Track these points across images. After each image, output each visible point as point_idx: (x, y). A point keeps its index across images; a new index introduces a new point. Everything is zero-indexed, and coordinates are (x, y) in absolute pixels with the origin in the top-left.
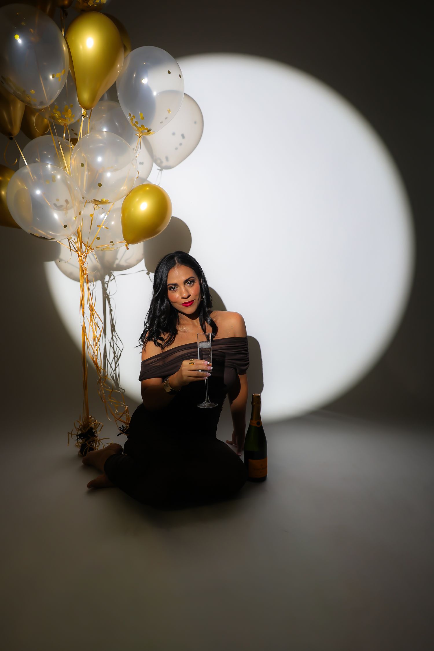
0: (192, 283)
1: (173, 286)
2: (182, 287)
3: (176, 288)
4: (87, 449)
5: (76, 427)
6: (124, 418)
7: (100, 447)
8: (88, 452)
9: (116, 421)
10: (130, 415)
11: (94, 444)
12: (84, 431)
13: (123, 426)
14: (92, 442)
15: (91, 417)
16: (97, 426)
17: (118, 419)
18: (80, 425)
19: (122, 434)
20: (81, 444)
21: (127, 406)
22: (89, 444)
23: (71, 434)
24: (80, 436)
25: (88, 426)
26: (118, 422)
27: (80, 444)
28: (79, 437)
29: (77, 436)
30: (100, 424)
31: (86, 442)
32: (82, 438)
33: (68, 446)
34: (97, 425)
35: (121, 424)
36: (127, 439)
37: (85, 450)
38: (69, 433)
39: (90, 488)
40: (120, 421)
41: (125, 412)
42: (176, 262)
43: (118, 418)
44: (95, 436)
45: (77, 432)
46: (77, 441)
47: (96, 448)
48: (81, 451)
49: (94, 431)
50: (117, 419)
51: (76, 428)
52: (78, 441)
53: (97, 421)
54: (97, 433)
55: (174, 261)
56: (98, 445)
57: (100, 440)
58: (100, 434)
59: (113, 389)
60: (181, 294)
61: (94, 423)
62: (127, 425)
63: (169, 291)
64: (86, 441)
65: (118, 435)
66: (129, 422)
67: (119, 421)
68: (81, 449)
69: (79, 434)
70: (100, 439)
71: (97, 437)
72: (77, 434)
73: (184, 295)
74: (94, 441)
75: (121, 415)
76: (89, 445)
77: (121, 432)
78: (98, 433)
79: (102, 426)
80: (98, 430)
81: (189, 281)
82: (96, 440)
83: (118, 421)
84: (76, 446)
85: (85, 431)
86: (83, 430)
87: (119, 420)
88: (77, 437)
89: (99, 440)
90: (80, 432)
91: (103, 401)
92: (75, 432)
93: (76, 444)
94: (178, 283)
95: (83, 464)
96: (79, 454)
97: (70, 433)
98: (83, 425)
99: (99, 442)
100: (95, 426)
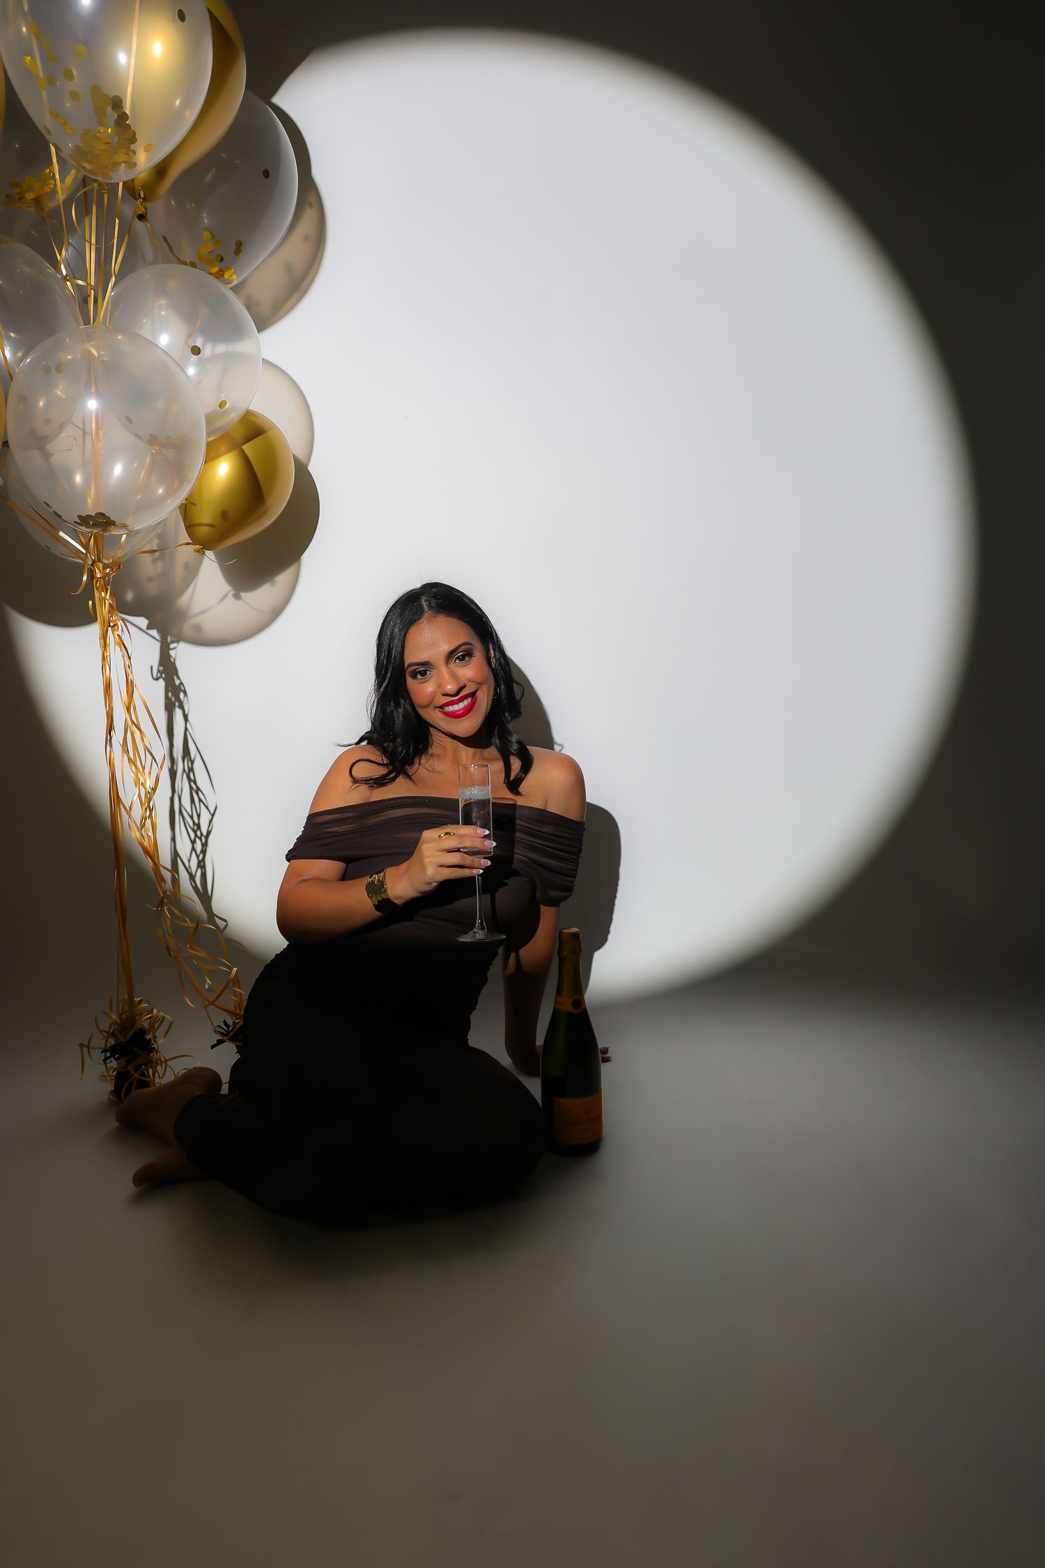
0: (467, 658)
1: (421, 669)
2: (443, 669)
3: (428, 673)
4: (131, 1084)
5: (101, 1028)
6: (229, 1001)
7: (165, 1076)
8: (136, 1089)
9: (206, 1007)
10: (245, 993)
11: (150, 1071)
12: (122, 1039)
13: (225, 1022)
14: (146, 1065)
15: (141, 1001)
16: (157, 1025)
17: (211, 1003)
18: (111, 1024)
19: (225, 1042)
20: (115, 1073)
21: (235, 969)
22: (136, 1070)
23: (89, 1047)
24: (112, 1051)
25: (133, 1024)
26: (211, 1008)
27: (113, 1072)
28: (108, 1054)
29: (104, 1051)
30: (164, 1018)
31: (130, 1068)
32: (116, 1056)
33: (81, 1079)
34: (156, 1022)
35: (220, 1018)
36: (237, 1056)
37: (126, 1085)
38: (81, 1045)
39: (139, 1185)
40: (217, 1007)
41: (231, 985)
42: (423, 607)
43: (211, 1000)
44: (152, 1050)
45: (104, 1041)
46: (106, 1066)
47: (157, 1080)
48: (116, 1092)
49: (148, 1037)
50: (208, 1001)
51: (100, 1031)
52: (108, 1066)
53: (155, 1011)
54: (155, 1042)
55: (420, 606)
56: (160, 1072)
57: (166, 1061)
58: (164, 1046)
59: (197, 920)
60: (440, 686)
61: (148, 1016)
62: (236, 1019)
63: (409, 680)
64: (128, 1063)
65: (213, 1047)
66: (240, 1010)
67: (214, 1007)
68: (115, 1086)
69: (108, 1045)
70: (167, 1058)
71: (157, 1051)
72: (103, 1046)
73: (449, 687)
74: (152, 1063)
75: (219, 992)
76: (137, 1075)
77: (221, 1038)
78: (161, 1041)
79: (171, 1024)
80: (160, 1033)
81: (459, 655)
82: (155, 1060)
83: (212, 1006)
84: (103, 1078)
85: (125, 1038)
86: (119, 1035)
87: (215, 1005)
88: (105, 1055)
89: (163, 1059)
90: (112, 1042)
91: (170, 955)
92: (99, 1042)
93: (103, 1073)
94: (432, 661)
95: (117, 1124)
96: (109, 1098)
97: (85, 1046)
98: (119, 1022)
99: (164, 1065)
100: (152, 1025)
